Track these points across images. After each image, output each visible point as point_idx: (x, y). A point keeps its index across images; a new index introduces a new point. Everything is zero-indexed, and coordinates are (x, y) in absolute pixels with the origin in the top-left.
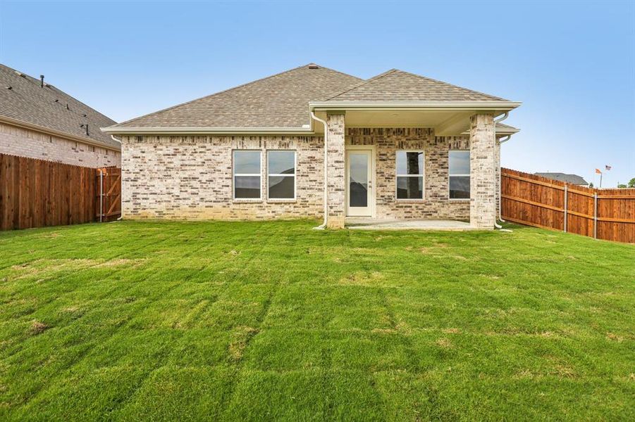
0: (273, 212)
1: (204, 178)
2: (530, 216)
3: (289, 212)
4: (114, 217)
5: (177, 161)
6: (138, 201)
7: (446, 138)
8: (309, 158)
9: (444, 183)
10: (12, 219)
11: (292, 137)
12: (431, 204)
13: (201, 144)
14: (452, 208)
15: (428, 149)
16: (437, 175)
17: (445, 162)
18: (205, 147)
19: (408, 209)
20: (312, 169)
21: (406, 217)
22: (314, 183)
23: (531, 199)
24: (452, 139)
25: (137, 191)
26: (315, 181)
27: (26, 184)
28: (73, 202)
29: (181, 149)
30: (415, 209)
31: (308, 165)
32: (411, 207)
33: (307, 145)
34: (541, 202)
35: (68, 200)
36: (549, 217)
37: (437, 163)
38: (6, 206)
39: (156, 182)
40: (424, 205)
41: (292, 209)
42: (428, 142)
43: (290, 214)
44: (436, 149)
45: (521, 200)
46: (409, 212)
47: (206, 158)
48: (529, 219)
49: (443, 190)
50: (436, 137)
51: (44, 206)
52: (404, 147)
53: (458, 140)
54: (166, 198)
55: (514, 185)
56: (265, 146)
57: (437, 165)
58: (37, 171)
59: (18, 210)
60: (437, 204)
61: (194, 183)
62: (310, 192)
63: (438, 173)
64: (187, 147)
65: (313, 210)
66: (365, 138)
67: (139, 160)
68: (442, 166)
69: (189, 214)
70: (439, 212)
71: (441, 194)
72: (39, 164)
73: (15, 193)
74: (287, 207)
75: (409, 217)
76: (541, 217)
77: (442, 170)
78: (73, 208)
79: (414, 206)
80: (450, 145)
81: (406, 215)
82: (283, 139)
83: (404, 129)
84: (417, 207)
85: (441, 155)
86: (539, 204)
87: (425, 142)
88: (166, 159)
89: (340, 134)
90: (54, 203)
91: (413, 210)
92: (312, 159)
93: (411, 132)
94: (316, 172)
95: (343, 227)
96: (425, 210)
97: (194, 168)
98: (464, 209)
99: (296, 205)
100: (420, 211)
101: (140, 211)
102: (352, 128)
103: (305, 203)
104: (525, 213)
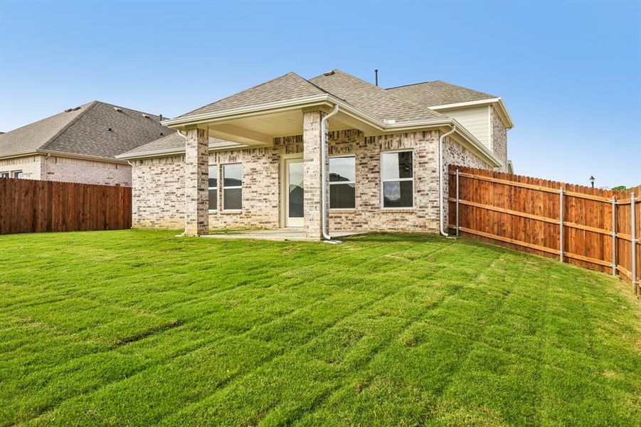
0: (225, 222)
1: (179, 193)
2: (509, 229)
3: (236, 222)
4: (127, 225)
5: (162, 178)
6: (141, 213)
7: (376, 139)
8: (251, 169)
9: (375, 190)
10: (45, 225)
11: (238, 150)
12: (360, 215)
13: (177, 164)
14: (384, 218)
15: (357, 152)
16: (367, 181)
17: (375, 166)
18: (179, 165)
19: (338, 220)
20: (254, 180)
21: (336, 229)
22: (255, 194)
23: (511, 208)
24: (383, 138)
25: (140, 205)
26: (256, 192)
27: (59, 201)
28: (110, 215)
29: (165, 169)
30: (345, 219)
31: (250, 177)
32: (341, 217)
33: (249, 157)
34: (524, 210)
35: (104, 213)
36: (538, 230)
37: (367, 167)
38: (40, 216)
39: (150, 197)
40: (353, 215)
41: (238, 220)
42: (357, 144)
43: (238, 224)
44: (366, 152)
45: (495, 208)
46: (339, 223)
47: (180, 175)
48: (508, 234)
49: (374, 198)
50: (366, 138)
51: (78, 217)
52: (334, 151)
53: (389, 139)
54: (156, 210)
55: (486, 189)
56: (219, 161)
57: (367, 170)
58: (70, 191)
59: (51, 219)
60: (367, 214)
61: (173, 197)
62: (252, 203)
63: (367, 178)
64: (168, 166)
65: (254, 221)
66: (297, 146)
67: (141, 179)
68: (372, 170)
69: (169, 224)
70: (369, 223)
71: (372, 203)
72: (72, 186)
73: (48, 208)
74: (235, 217)
75: (339, 229)
76: (525, 232)
77: (372, 175)
78: (110, 219)
79: (343, 216)
80: (381, 146)
81: (336, 226)
82: (232, 154)
83: (333, 132)
84: (347, 217)
85: (371, 157)
86: (522, 214)
87: (354, 144)
88: (156, 178)
89: (194, 147)
90: (88, 215)
91: (342, 220)
92: (254, 170)
93: (340, 135)
94: (257, 183)
95: (196, 235)
96: (355, 220)
97: (172, 184)
98: (396, 220)
99: (242, 216)
100: (350, 222)
101: (142, 221)
102: (286, 136)
103: (248, 215)
104: (500, 225)
